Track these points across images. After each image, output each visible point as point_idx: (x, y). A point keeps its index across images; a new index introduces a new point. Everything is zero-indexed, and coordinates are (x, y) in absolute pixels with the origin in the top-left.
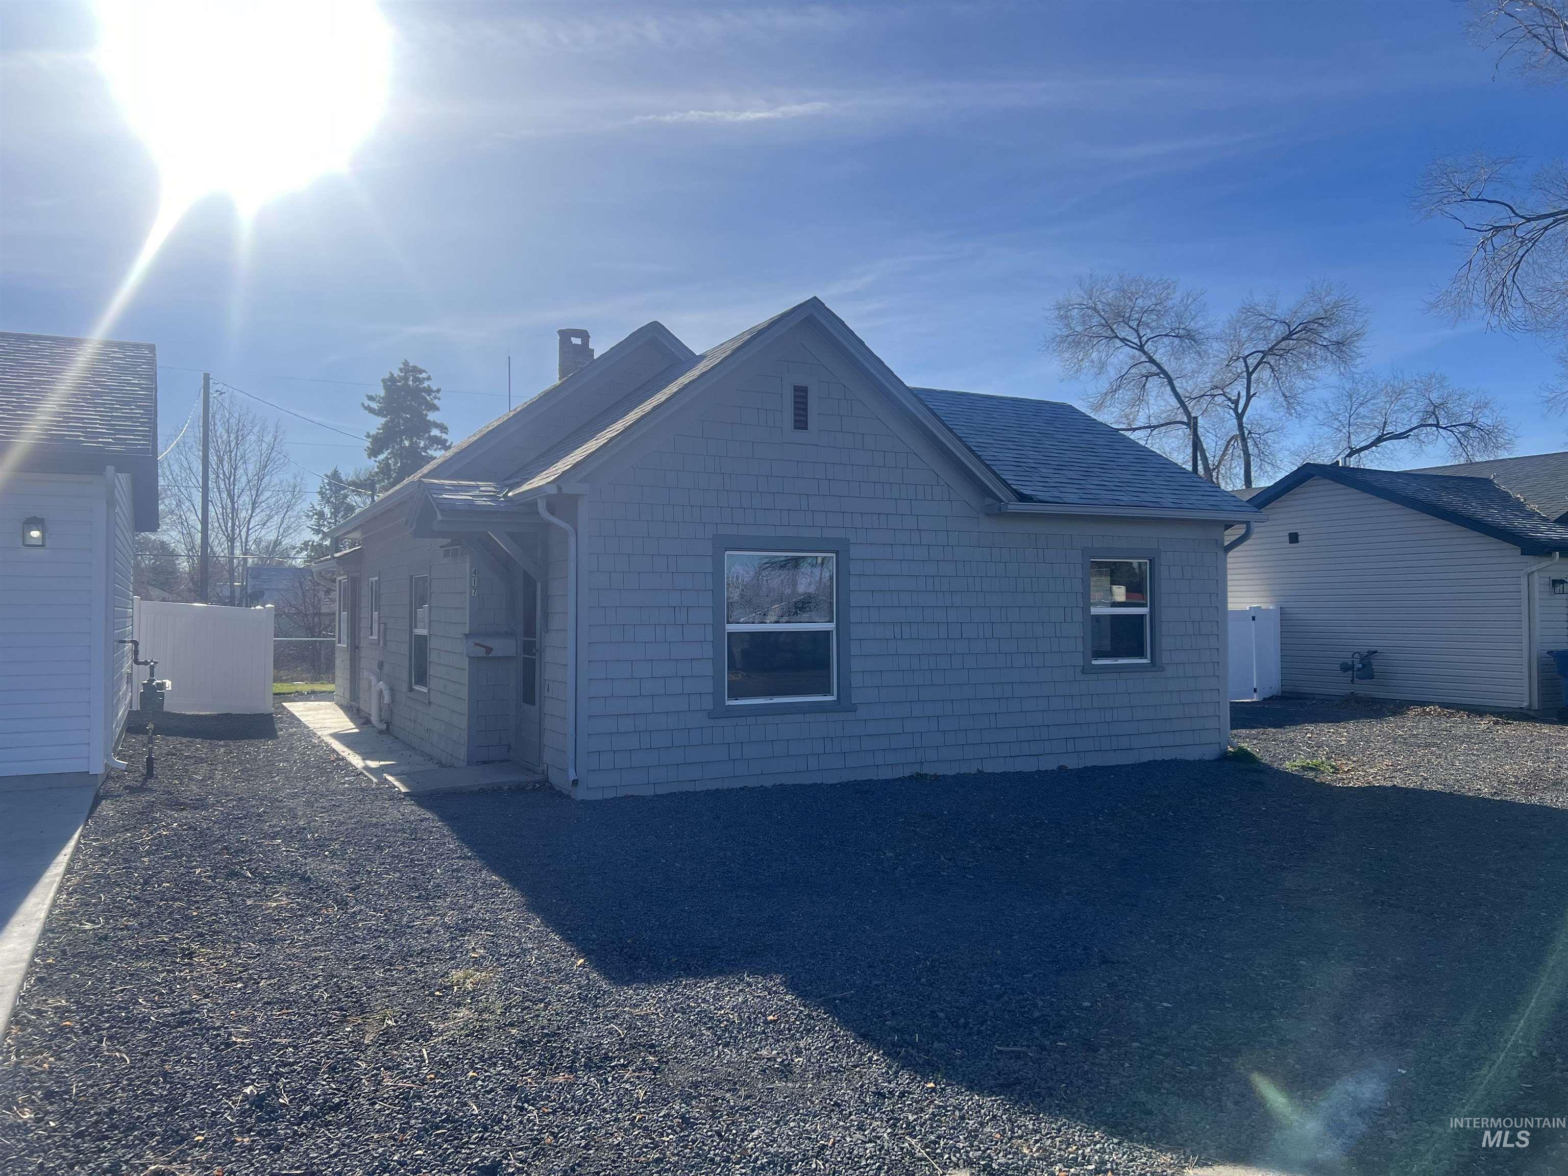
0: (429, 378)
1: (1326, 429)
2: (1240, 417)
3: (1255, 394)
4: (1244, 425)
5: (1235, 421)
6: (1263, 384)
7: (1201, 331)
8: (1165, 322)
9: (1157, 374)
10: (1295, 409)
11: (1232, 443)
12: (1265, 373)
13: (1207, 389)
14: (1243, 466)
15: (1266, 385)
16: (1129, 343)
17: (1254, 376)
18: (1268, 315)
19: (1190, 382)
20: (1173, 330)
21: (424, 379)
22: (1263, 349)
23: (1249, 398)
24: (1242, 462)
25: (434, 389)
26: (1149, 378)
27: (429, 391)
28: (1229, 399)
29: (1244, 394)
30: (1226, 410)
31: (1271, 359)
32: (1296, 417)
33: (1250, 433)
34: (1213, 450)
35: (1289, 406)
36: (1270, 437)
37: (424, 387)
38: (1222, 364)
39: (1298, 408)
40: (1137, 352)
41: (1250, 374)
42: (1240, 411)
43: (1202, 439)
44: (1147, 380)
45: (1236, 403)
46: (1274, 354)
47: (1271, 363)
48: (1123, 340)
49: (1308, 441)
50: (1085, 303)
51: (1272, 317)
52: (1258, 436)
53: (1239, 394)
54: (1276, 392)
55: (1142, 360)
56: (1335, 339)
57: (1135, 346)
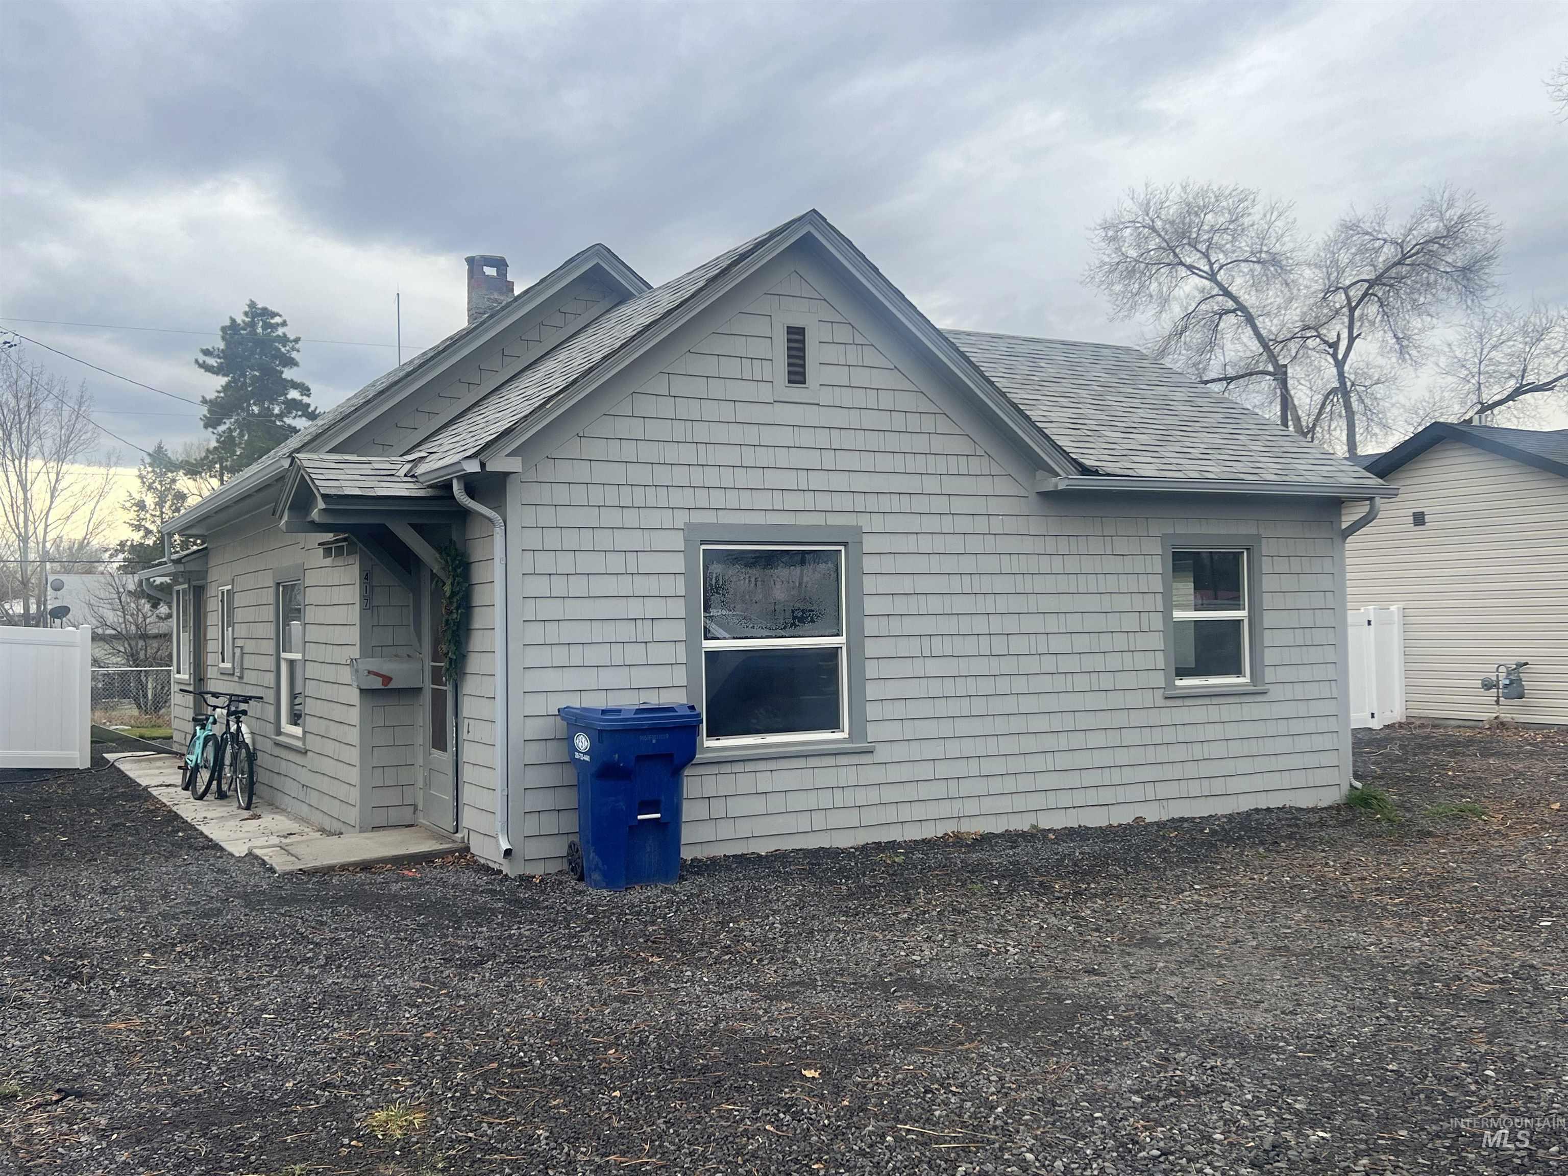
0: (284, 324)
1: (1450, 379)
2: (1340, 365)
3: (1359, 335)
4: (1346, 375)
5: (1334, 370)
6: (1369, 321)
7: (1289, 255)
8: (1243, 244)
9: (1234, 311)
10: (1410, 355)
11: (1331, 397)
12: (1372, 309)
13: (1297, 330)
14: (1346, 427)
15: (1372, 323)
16: (1197, 271)
17: (1357, 313)
18: (1375, 234)
19: (1275, 321)
20: (1252, 253)
21: (278, 325)
22: (1367, 278)
23: (1352, 340)
24: (1343, 424)
25: (292, 338)
26: (1224, 317)
27: (284, 340)
28: (1326, 342)
29: (1345, 335)
30: (1323, 355)
31: (1379, 291)
32: (1411, 365)
33: (1353, 385)
34: (1307, 407)
35: (1402, 351)
36: (1379, 390)
37: (278, 336)
38: (1316, 297)
39: (1414, 353)
40: (1207, 283)
41: (1352, 310)
42: (1340, 357)
43: (1292, 392)
44: (1220, 318)
45: (1334, 345)
46: (1384, 284)
47: (1380, 295)
48: (1190, 268)
49: (1427, 395)
50: (1140, 219)
51: (1380, 236)
52: (1363, 389)
53: (1339, 335)
54: (1385, 332)
55: (1214, 293)
56: (1459, 264)
57: (1205, 275)
